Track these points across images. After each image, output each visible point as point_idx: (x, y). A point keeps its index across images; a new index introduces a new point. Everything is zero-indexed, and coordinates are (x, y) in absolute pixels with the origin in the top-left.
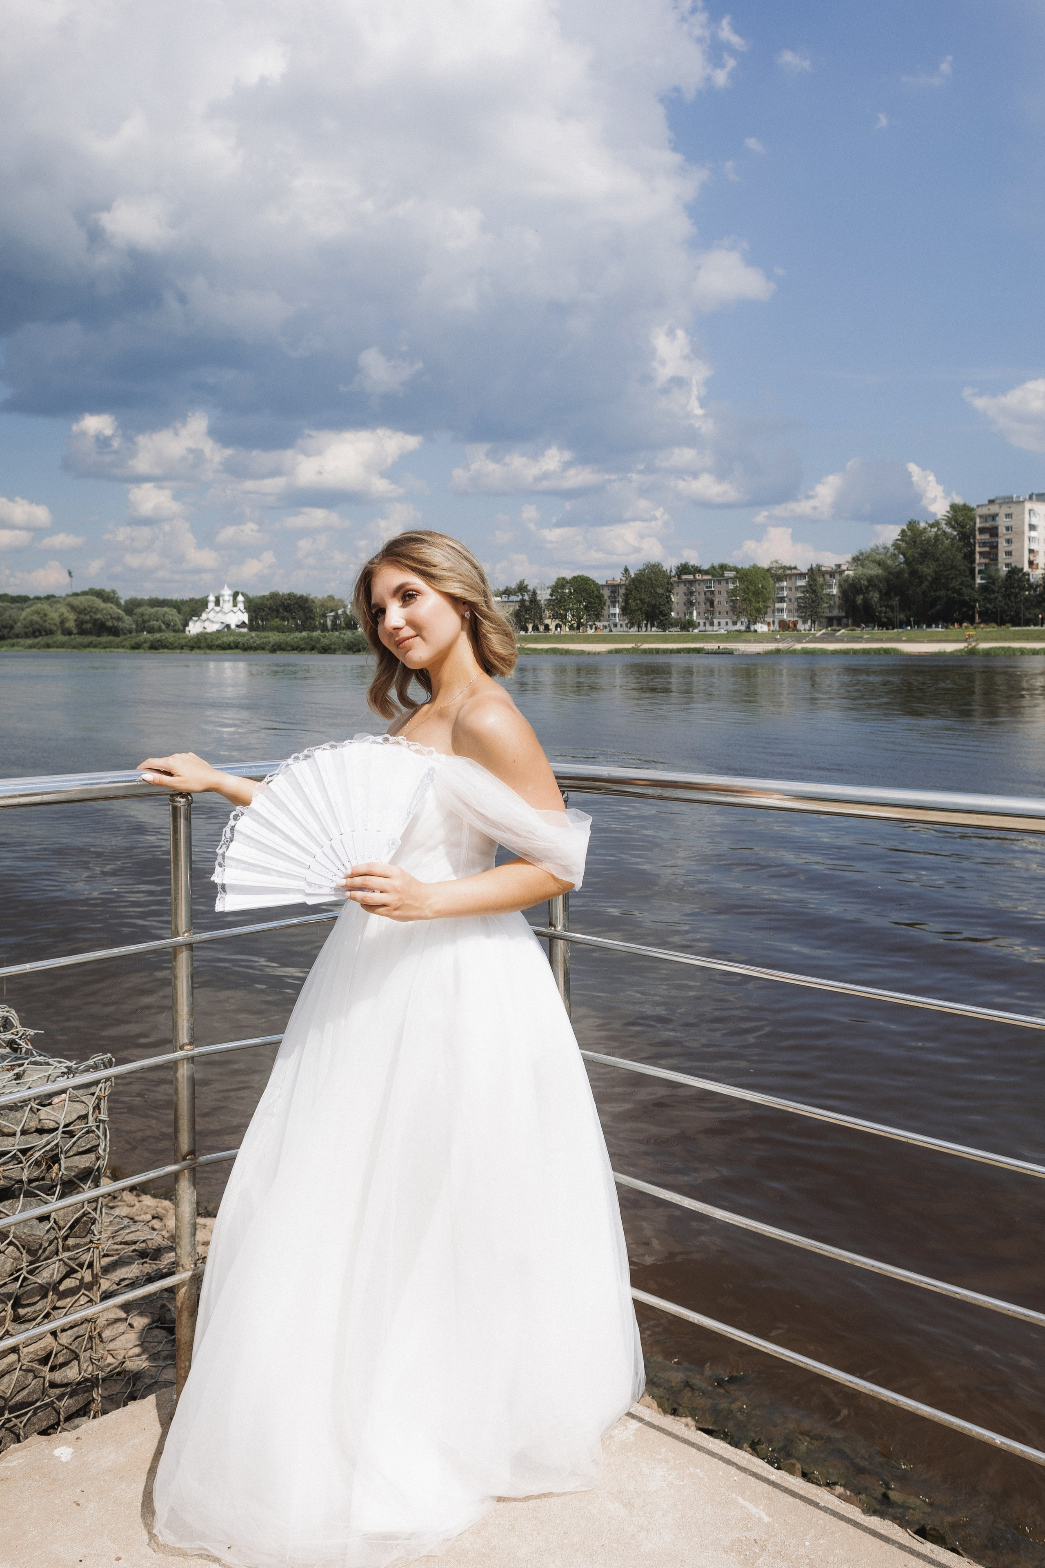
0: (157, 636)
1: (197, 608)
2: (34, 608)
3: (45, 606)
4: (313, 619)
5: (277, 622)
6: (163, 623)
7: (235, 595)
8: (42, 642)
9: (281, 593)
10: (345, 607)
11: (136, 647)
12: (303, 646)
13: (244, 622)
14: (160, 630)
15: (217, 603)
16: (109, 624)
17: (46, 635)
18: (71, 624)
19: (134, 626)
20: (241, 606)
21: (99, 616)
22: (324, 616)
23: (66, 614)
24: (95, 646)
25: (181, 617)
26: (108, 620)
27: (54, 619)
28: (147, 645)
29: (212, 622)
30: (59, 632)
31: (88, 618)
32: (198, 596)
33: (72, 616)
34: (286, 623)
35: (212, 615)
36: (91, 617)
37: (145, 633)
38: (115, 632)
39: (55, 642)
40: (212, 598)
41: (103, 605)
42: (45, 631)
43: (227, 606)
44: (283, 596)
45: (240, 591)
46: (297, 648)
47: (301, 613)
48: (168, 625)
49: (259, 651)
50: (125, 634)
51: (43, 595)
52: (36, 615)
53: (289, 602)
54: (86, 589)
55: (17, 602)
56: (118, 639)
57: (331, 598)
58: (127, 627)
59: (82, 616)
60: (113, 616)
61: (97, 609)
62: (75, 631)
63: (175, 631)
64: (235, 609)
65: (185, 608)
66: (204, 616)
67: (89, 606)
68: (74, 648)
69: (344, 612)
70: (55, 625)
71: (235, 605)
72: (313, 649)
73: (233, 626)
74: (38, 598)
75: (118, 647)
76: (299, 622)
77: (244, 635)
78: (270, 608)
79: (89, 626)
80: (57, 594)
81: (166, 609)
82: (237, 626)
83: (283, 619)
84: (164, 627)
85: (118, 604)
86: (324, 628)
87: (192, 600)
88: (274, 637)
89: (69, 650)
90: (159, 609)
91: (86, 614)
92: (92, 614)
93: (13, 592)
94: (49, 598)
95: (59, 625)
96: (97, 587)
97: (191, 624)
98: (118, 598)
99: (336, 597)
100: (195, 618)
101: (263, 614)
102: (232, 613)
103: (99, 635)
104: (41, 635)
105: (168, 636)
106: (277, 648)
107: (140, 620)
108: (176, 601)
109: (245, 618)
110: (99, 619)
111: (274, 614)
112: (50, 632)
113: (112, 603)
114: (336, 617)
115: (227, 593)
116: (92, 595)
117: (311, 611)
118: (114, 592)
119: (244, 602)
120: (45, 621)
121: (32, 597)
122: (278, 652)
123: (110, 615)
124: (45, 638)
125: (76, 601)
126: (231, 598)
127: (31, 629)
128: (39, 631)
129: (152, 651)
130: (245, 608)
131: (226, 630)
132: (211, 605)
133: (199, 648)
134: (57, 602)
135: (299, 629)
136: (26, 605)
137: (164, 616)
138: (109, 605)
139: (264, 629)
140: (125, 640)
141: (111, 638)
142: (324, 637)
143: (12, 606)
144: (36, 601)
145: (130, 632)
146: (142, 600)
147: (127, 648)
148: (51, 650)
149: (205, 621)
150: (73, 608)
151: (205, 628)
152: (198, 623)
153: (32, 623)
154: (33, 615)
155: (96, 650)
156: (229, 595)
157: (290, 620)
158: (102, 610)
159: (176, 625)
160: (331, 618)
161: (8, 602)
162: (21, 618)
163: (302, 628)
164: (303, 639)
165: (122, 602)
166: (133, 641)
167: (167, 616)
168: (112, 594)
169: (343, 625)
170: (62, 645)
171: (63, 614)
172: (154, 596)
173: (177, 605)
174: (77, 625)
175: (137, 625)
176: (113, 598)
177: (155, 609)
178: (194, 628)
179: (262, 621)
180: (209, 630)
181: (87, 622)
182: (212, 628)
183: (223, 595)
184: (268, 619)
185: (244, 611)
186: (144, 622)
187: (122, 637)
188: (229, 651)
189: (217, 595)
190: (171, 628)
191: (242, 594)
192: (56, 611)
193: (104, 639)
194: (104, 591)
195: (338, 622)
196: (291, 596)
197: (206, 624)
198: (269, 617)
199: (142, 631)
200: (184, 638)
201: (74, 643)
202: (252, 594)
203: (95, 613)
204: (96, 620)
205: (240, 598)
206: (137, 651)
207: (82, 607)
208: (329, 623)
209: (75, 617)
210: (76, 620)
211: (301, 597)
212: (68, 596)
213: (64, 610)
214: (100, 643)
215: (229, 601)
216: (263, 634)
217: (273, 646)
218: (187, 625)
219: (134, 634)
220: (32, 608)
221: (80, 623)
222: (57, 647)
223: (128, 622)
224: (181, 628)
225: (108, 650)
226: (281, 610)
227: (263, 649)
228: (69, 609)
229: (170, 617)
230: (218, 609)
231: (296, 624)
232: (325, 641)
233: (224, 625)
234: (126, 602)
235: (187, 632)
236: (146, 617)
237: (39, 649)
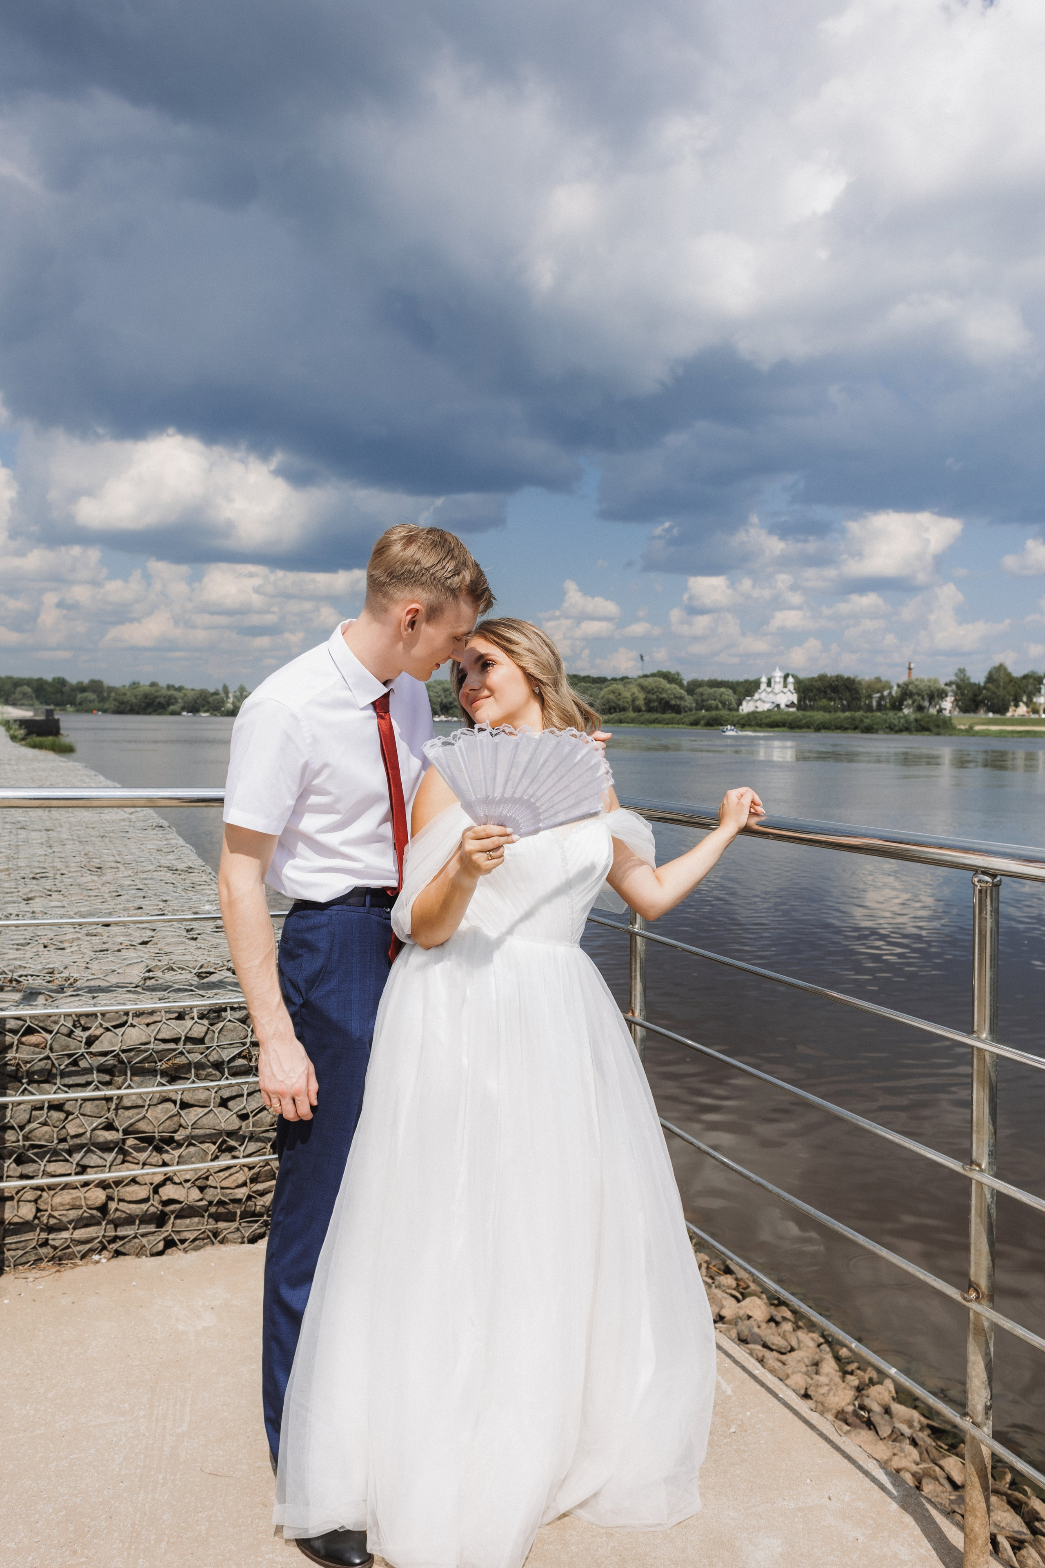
0: (714, 713)
1: (750, 688)
2: (610, 688)
3: (619, 687)
4: (859, 699)
5: (824, 702)
6: (720, 702)
7: (786, 677)
8: (616, 718)
9: (829, 675)
10: (891, 688)
11: (695, 723)
12: (846, 726)
13: (793, 703)
14: (717, 708)
15: (769, 684)
16: (673, 702)
17: (620, 711)
18: (641, 703)
19: (694, 705)
20: (791, 687)
21: (664, 695)
22: (870, 697)
23: (637, 694)
24: (659, 723)
25: (736, 697)
26: (672, 699)
27: (627, 698)
28: (702, 722)
29: (764, 702)
30: (631, 709)
31: (655, 697)
32: (752, 678)
33: (641, 696)
34: (832, 703)
35: (763, 696)
36: (657, 696)
37: (703, 711)
38: (677, 709)
39: (626, 718)
40: (764, 680)
41: (668, 686)
42: (619, 708)
43: (778, 687)
44: (831, 677)
45: (790, 672)
46: (840, 727)
47: (848, 694)
48: (724, 704)
49: (804, 730)
50: (686, 712)
51: (619, 676)
52: (612, 694)
53: (836, 683)
54: (655, 671)
55: (597, 682)
56: (679, 716)
57: (878, 680)
58: (688, 705)
59: (650, 696)
60: (677, 695)
61: (663, 689)
62: (644, 708)
63: (730, 710)
64: (785, 690)
65: (741, 689)
66: (756, 696)
67: (656, 687)
68: (642, 723)
69: (890, 693)
70: (628, 702)
71: (785, 686)
72: (855, 728)
73: (783, 706)
74: (614, 679)
75: (679, 724)
76: (845, 703)
77: (793, 713)
78: (818, 689)
79: (656, 704)
80: (630, 675)
81: (722, 690)
82: (787, 706)
83: (831, 699)
84: (720, 706)
85: (681, 685)
86: (869, 708)
87: (746, 681)
88: (819, 716)
89: (637, 725)
90: (717, 689)
91: (653, 694)
92: (658, 694)
93: (594, 674)
94: (623, 679)
95: (630, 703)
96: (665, 670)
97: (744, 703)
98: (681, 680)
99: (884, 679)
100: (748, 698)
101: (811, 694)
102: (782, 694)
103: (664, 712)
104: (615, 711)
105: (724, 713)
106: (820, 727)
107: (700, 699)
108: (732, 682)
109: (794, 698)
110: (664, 698)
111: (822, 695)
112: (624, 709)
113: (676, 684)
114: (882, 698)
115: (778, 675)
116: (659, 677)
117: (857, 692)
118: (678, 674)
119: (794, 684)
120: (619, 700)
121: (609, 678)
122: (823, 731)
123: (674, 694)
124: (618, 714)
125: (646, 682)
126: (782, 680)
127: (607, 706)
128: (615, 708)
129: (708, 728)
130: (795, 689)
131: (776, 709)
132: (763, 686)
133: (750, 725)
134: (629, 683)
135: (844, 710)
136: (603, 686)
137: (721, 696)
138: (673, 686)
139: (812, 708)
140: (685, 717)
141: (673, 715)
142: (867, 717)
143: (593, 686)
144: (613, 682)
145: (691, 710)
146: (702, 681)
147: (687, 725)
148: (623, 725)
149: (757, 701)
150: (642, 688)
151: (757, 707)
152: (751, 703)
153: (608, 701)
154: (609, 694)
155: (660, 726)
156: (780, 677)
157: (837, 701)
158: (667, 690)
159: (731, 704)
160: (877, 699)
161: (590, 682)
162: (600, 696)
163: (849, 708)
164: (847, 718)
165: (685, 683)
166: (692, 718)
167: (723, 696)
168: (676, 676)
169: (888, 705)
170: (632, 721)
171: (634, 694)
172: (713, 678)
173: (733, 686)
174: (645, 704)
175: (697, 704)
176: (677, 679)
177: (714, 690)
178: (747, 707)
179: (810, 701)
180: (760, 710)
181: (654, 701)
182: (764, 707)
183: (775, 677)
184: (815, 700)
185: (794, 691)
186: (703, 701)
187: (683, 714)
188: (776, 729)
189: (769, 677)
190: (726, 707)
191: (793, 676)
192: (629, 690)
193: (668, 716)
194: (670, 673)
195: (883, 703)
196: (839, 678)
197: (759, 704)
198: (817, 697)
199: (701, 709)
200: (737, 716)
201: (642, 719)
202: (802, 675)
203: (661, 693)
204: (661, 699)
205: (791, 680)
206: (694, 727)
207: (650, 687)
208: (874, 704)
209: (644, 696)
210: (645, 699)
211: (849, 679)
212: (640, 677)
213: (635, 690)
214: (664, 719)
215: (780, 682)
216: (808, 713)
217: (818, 725)
218: (740, 704)
219: (694, 712)
220: (609, 688)
221: (648, 702)
222: (628, 723)
223: (689, 701)
224: (736, 707)
225: (670, 726)
226: (828, 691)
227: (808, 727)
228: (639, 689)
229: (727, 697)
230: (769, 689)
231: (842, 705)
232: (867, 722)
233: (775, 705)
234: (689, 683)
235: (741, 711)
236: (705, 697)
237: (613, 724)
